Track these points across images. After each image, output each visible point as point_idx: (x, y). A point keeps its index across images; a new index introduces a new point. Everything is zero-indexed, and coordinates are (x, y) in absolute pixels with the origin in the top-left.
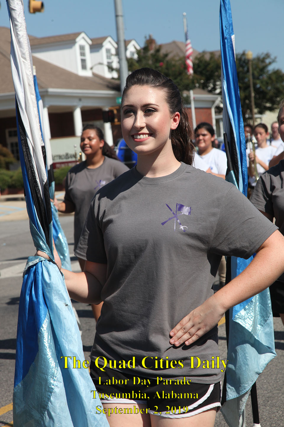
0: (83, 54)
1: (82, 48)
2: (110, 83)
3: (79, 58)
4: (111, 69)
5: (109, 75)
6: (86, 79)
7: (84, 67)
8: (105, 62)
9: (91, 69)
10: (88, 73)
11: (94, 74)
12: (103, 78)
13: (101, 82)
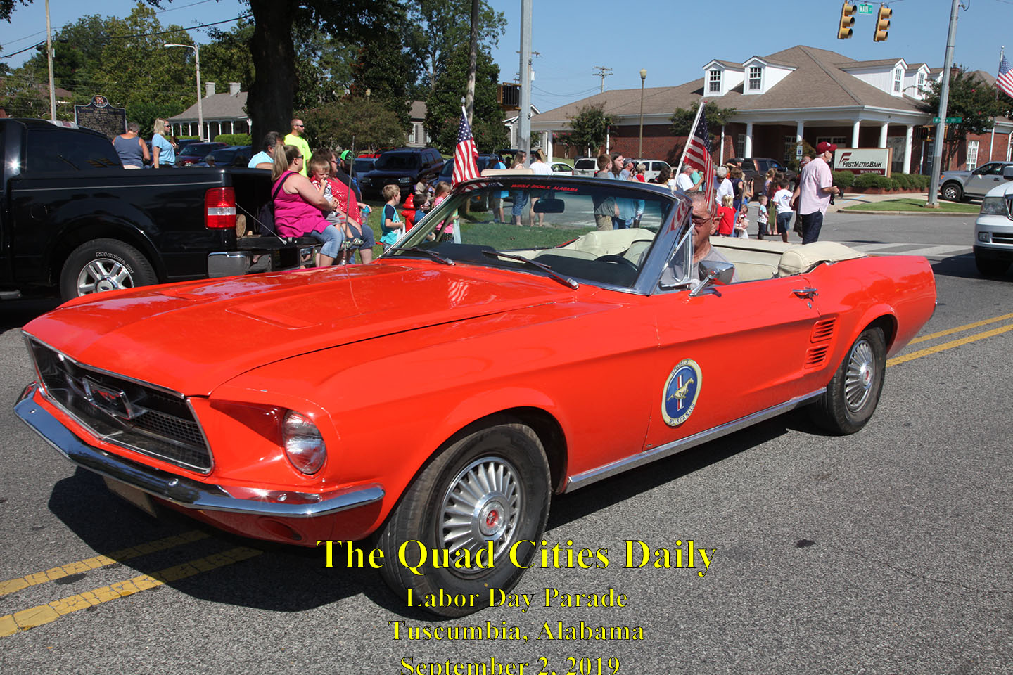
0: (898, 77)
1: (898, 72)
2: (918, 104)
3: (894, 80)
4: (920, 91)
5: (918, 97)
6: (897, 99)
7: (897, 89)
8: (917, 85)
9: (904, 91)
10: (899, 94)
11: (904, 95)
12: (912, 100)
13: (910, 102)
